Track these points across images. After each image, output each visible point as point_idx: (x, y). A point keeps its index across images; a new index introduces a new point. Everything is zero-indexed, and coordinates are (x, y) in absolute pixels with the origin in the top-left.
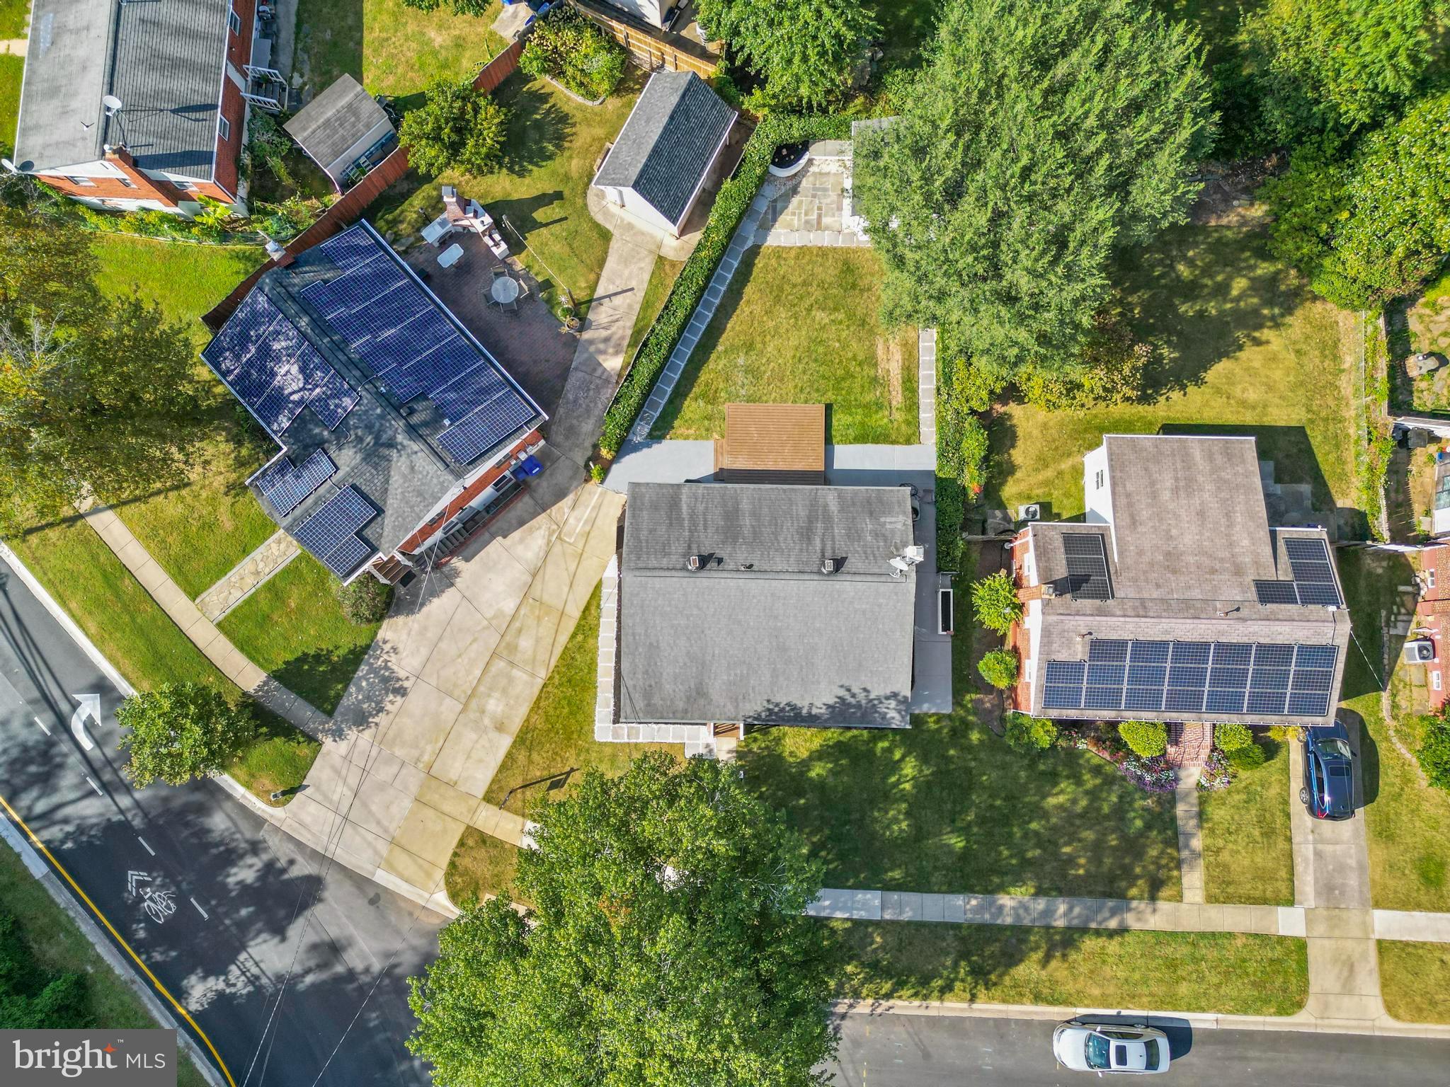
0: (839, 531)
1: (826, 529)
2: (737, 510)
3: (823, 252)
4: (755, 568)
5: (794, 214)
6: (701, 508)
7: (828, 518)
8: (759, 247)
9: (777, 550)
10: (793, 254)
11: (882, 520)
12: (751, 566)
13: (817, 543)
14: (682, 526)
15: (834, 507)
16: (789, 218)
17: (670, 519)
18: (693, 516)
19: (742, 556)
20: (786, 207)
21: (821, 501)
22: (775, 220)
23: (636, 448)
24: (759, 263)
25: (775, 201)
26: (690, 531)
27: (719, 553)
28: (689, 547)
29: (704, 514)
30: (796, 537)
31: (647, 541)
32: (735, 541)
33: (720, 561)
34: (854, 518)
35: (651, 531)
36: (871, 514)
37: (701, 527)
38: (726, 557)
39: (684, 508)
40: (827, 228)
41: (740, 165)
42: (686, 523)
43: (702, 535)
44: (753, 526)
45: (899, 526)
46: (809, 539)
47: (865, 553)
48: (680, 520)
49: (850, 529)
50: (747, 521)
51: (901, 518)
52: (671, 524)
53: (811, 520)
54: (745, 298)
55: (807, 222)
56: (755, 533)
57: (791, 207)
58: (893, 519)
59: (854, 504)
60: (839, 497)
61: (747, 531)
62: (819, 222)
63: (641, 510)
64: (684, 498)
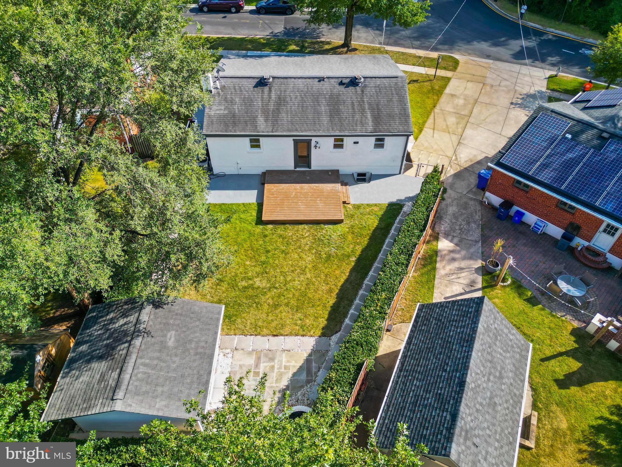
0: (258, 103)
1: (267, 105)
2: (331, 116)
3: (256, 331)
4: (317, 80)
5: (286, 367)
6: (357, 117)
7: (265, 112)
8: (323, 335)
9: (302, 91)
10: (287, 330)
11: (226, 112)
12: (319, 81)
13: (273, 96)
14: (370, 104)
15: (261, 120)
16: (293, 363)
17: (378, 109)
18: (363, 111)
19: (326, 86)
20: (294, 375)
21: (270, 123)
22: (308, 361)
23: (409, 199)
24: (323, 322)
25: (308, 382)
26: (363, 101)
27: (342, 88)
28: (363, 91)
29: (354, 112)
30: (288, 99)
31: (392, 94)
32: (331, 96)
33: (341, 83)
34: (247, 113)
35: (391, 100)
36: (234, 116)
37: (356, 104)
38: (337, 86)
39: (369, 116)
40: (250, 353)
41: (355, 380)
42: (367, 106)
43: (354, 98)
44: (319, 105)
45: (214, 107)
46: (280, 98)
47: (241, 91)
48: (372, 109)
49: (250, 105)
50: (324, 108)
51: (212, 113)
52: (377, 105)
53: (277, 111)
54: (334, 295)
55: (272, 359)
56: (318, 102)
57: (290, 375)
58: (218, 112)
59: (246, 122)
60: (256, 127)
61: (323, 102)
62: (259, 358)
63: (400, 114)
64: (370, 123)
